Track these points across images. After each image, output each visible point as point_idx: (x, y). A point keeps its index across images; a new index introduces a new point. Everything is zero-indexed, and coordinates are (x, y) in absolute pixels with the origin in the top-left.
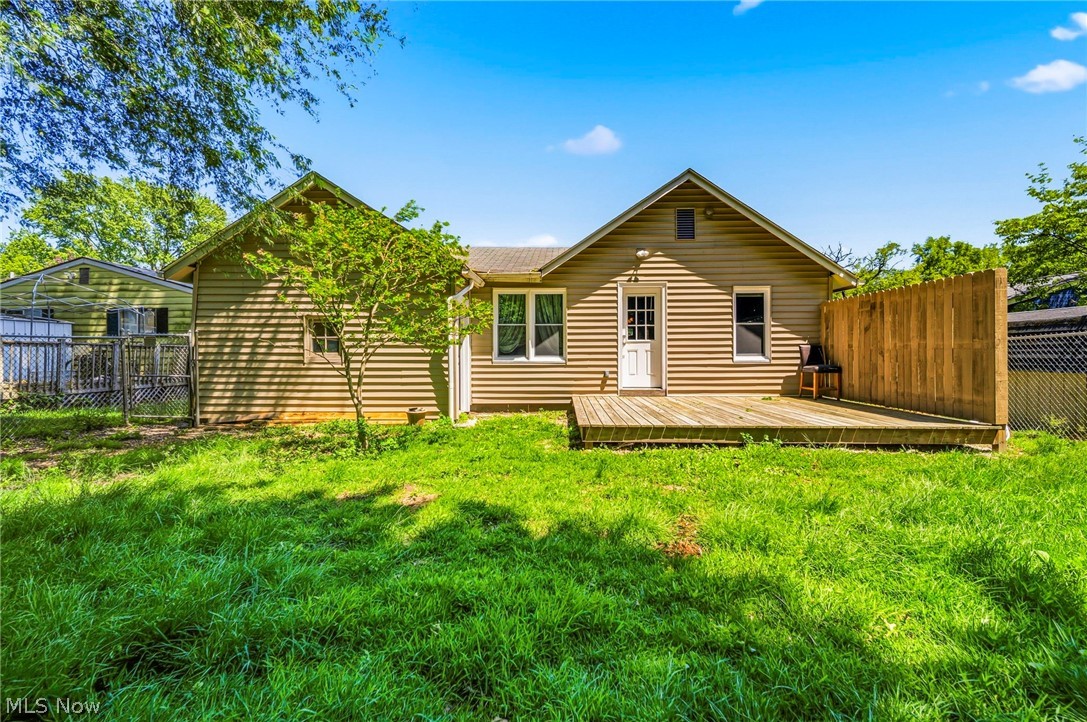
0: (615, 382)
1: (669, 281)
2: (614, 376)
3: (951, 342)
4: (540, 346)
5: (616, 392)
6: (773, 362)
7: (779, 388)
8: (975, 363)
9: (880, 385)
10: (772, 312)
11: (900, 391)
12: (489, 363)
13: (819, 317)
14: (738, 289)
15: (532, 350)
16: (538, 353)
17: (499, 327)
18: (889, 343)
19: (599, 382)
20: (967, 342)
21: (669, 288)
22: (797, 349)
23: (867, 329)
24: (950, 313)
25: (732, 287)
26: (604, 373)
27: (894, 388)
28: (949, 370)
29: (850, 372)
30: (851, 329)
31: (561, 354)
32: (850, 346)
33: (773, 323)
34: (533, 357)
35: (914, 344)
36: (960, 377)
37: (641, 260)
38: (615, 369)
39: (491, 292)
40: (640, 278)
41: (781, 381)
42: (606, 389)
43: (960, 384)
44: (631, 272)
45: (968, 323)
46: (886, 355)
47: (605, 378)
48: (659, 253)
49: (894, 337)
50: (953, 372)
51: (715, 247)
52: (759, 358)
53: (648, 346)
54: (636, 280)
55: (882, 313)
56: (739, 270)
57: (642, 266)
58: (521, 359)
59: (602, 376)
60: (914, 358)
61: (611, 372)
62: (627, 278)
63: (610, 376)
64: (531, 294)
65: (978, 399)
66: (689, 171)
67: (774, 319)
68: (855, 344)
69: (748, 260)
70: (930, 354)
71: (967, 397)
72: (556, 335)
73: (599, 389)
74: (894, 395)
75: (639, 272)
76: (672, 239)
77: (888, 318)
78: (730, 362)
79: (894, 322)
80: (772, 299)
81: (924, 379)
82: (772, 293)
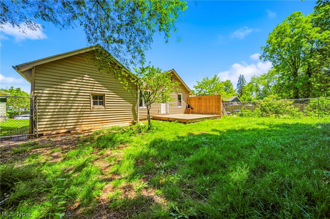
0: (160, 112)
3: (214, 104)
5: (161, 114)
6: (183, 107)
7: (184, 112)
8: (218, 107)
9: (201, 111)
10: (183, 98)
11: (205, 111)
13: (188, 99)
14: (179, 94)
15: (144, 105)
18: (203, 104)
19: (158, 112)
20: (217, 104)
22: (186, 105)
23: (199, 102)
24: (214, 100)
25: (177, 93)
26: (159, 110)
27: (204, 111)
28: (214, 108)
29: (195, 109)
30: (195, 102)
32: (195, 105)
34: (144, 107)
35: (208, 104)
36: (216, 109)
42: (159, 114)
43: (216, 110)
45: (217, 101)
46: (203, 106)
49: (204, 103)
50: (215, 108)
52: (180, 107)
53: (165, 104)
55: (202, 99)
58: (142, 107)
60: (208, 106)
65: (218, 112)
66: (173, 69)
67: (183, 100)
68: (196, 104)
69: (179, 88)
70: (211, 106)
71: (217, 111)
73: (157, 114)
74: (204, 112)
77: (203, 100)
78: (177, 108)
79: (204, 101)
80: (183, 96)
81: (210, 109)
82: (183, 95)
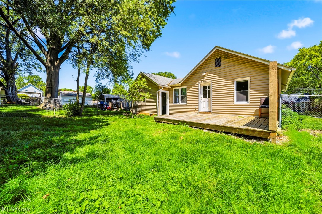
0: (198, 110)
1: (213, 81)
2: (198, 108)
4: (183, 100)
5: (198, 112)
6: (250, 104)
7: (253, 113)
10: (251, 86)
12: (172, 104)
14: (237, 80)
15: (180, 101)
16: (182, 102)
17: (175, 97)
21: (212, 83)
22: (260, 99)
25: (234, 79)
31: (186, 102)
33: (250, 90)
34: (180, 103)
37: (204, 76)
38: (198, 106)
39: (172, 89)
40: (204, 81)
41: (254, 111)
42: (196, 111)
44: (202, 80)
47: (195, 109)
48: (210, 73)
51: (228, 67)
52: (245, 103)
53: (208, 100)
54: (203, 82)
56: (237, 73)
57: (205, 77)
58: (179, 104)
59: (195, 108)
61: (197, 107)
62: (201, 81)
63: (197, 108)
64: (180, 88)
66: (216, 47)
69: (240, 69)
72: (185, 98)
73: (194, 111)
75: (204, 79)
76: (214, 68)
78: (232, 104)
80: (251, 82)
82: (251, 79)
